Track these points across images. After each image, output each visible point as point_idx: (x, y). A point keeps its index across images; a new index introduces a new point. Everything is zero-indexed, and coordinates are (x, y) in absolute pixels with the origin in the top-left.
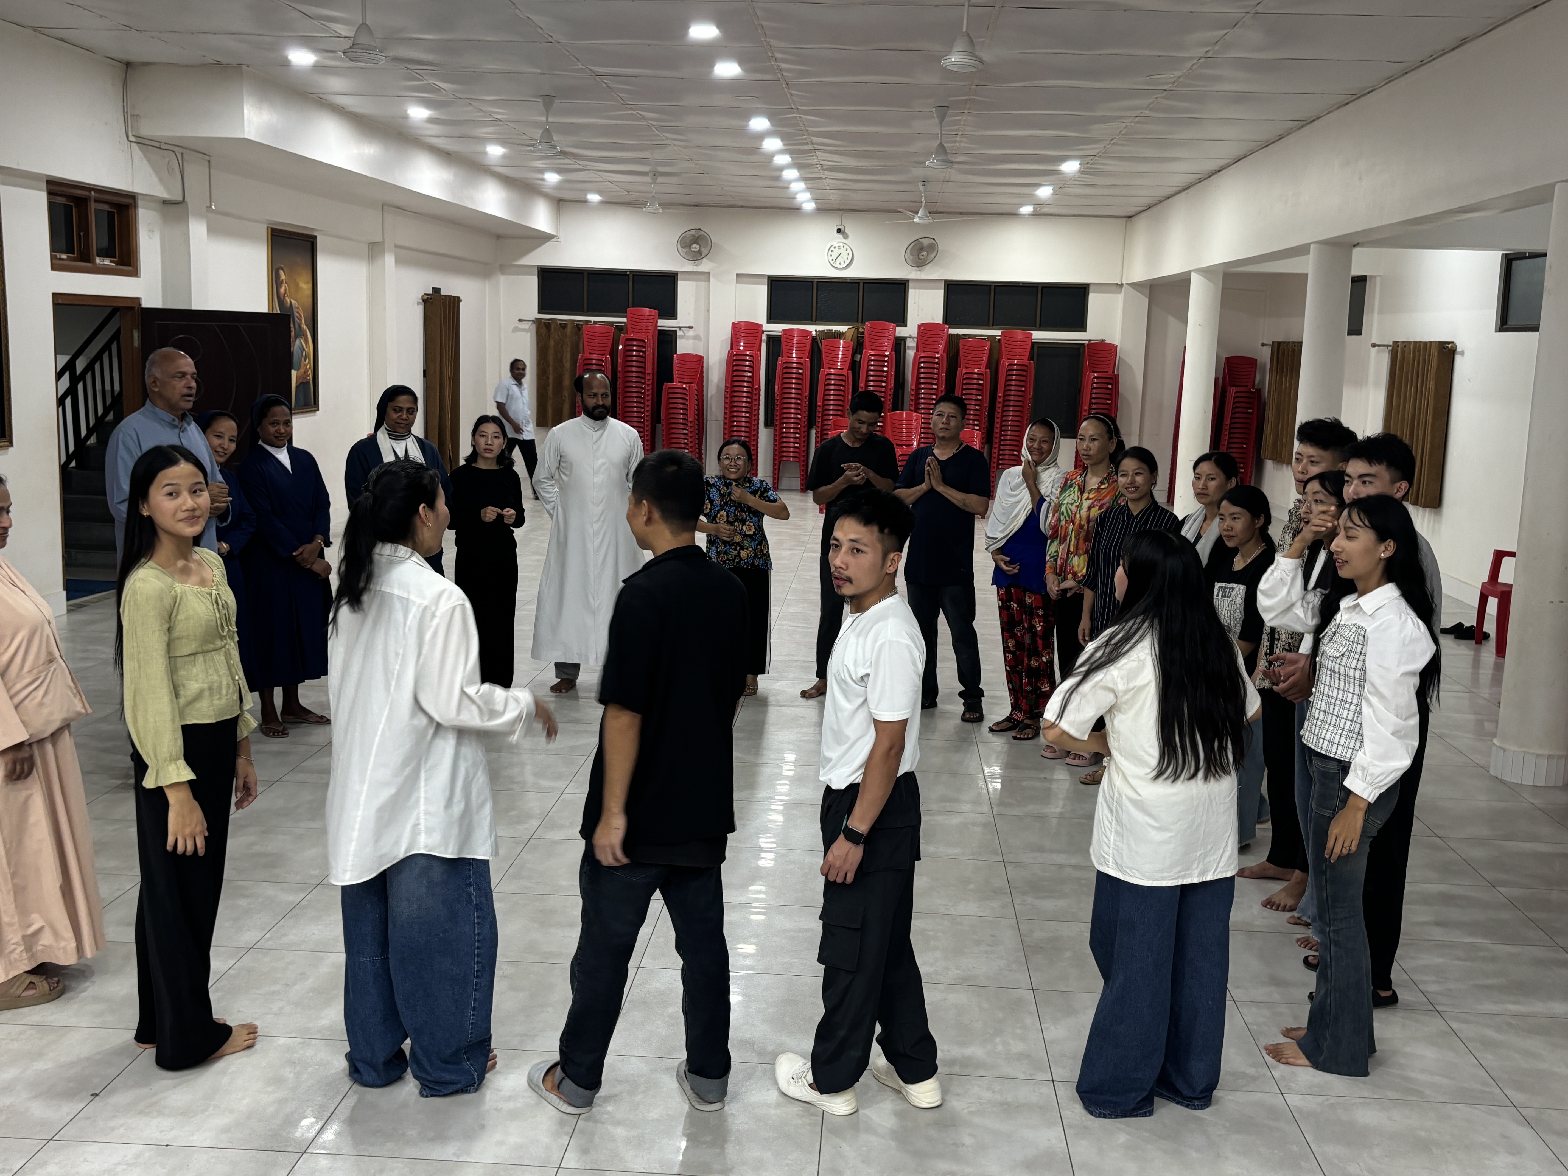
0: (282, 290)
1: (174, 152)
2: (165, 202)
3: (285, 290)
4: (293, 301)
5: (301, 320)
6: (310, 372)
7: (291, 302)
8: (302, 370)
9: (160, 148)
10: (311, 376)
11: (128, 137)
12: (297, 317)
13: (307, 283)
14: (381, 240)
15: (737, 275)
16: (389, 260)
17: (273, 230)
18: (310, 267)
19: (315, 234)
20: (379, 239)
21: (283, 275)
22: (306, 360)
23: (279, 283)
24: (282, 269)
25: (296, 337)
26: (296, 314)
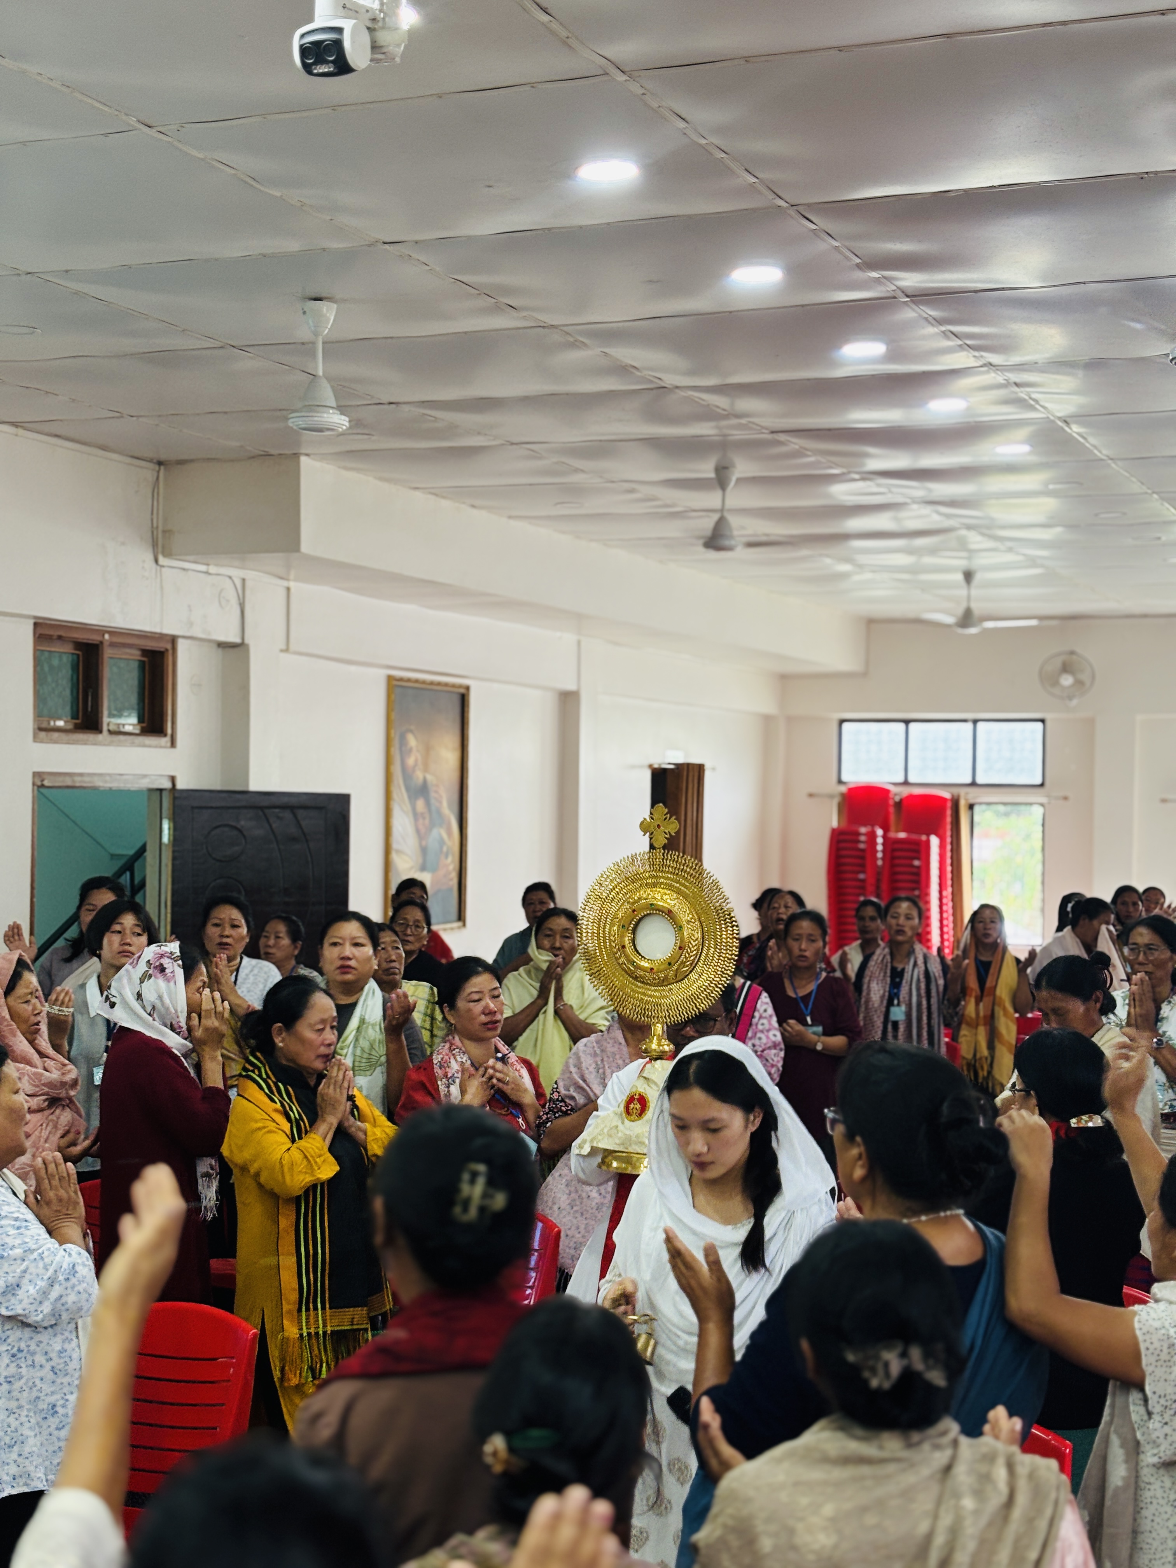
0: (411, 761)
1: (230, 577)
2: (222, 645)
3: (416, 761)
4: (429, 777)
5: (441, 802)
6: (454, 876)
7: (425, 776)
8: (441, 873)
9: (207, 573)
10: (456, 881)
11: (156, 561)
12: (434, 797)
13: (454, 749)
14: (575, 688)
17: (391, 678)
18: (459, 727)
19: (468, 683)
20: (571, 686)
21: (412, 741)
22: (447, 857)
23: (405, 752)
24: (411, 731)
25: (432, 825)
26: (433, 795)
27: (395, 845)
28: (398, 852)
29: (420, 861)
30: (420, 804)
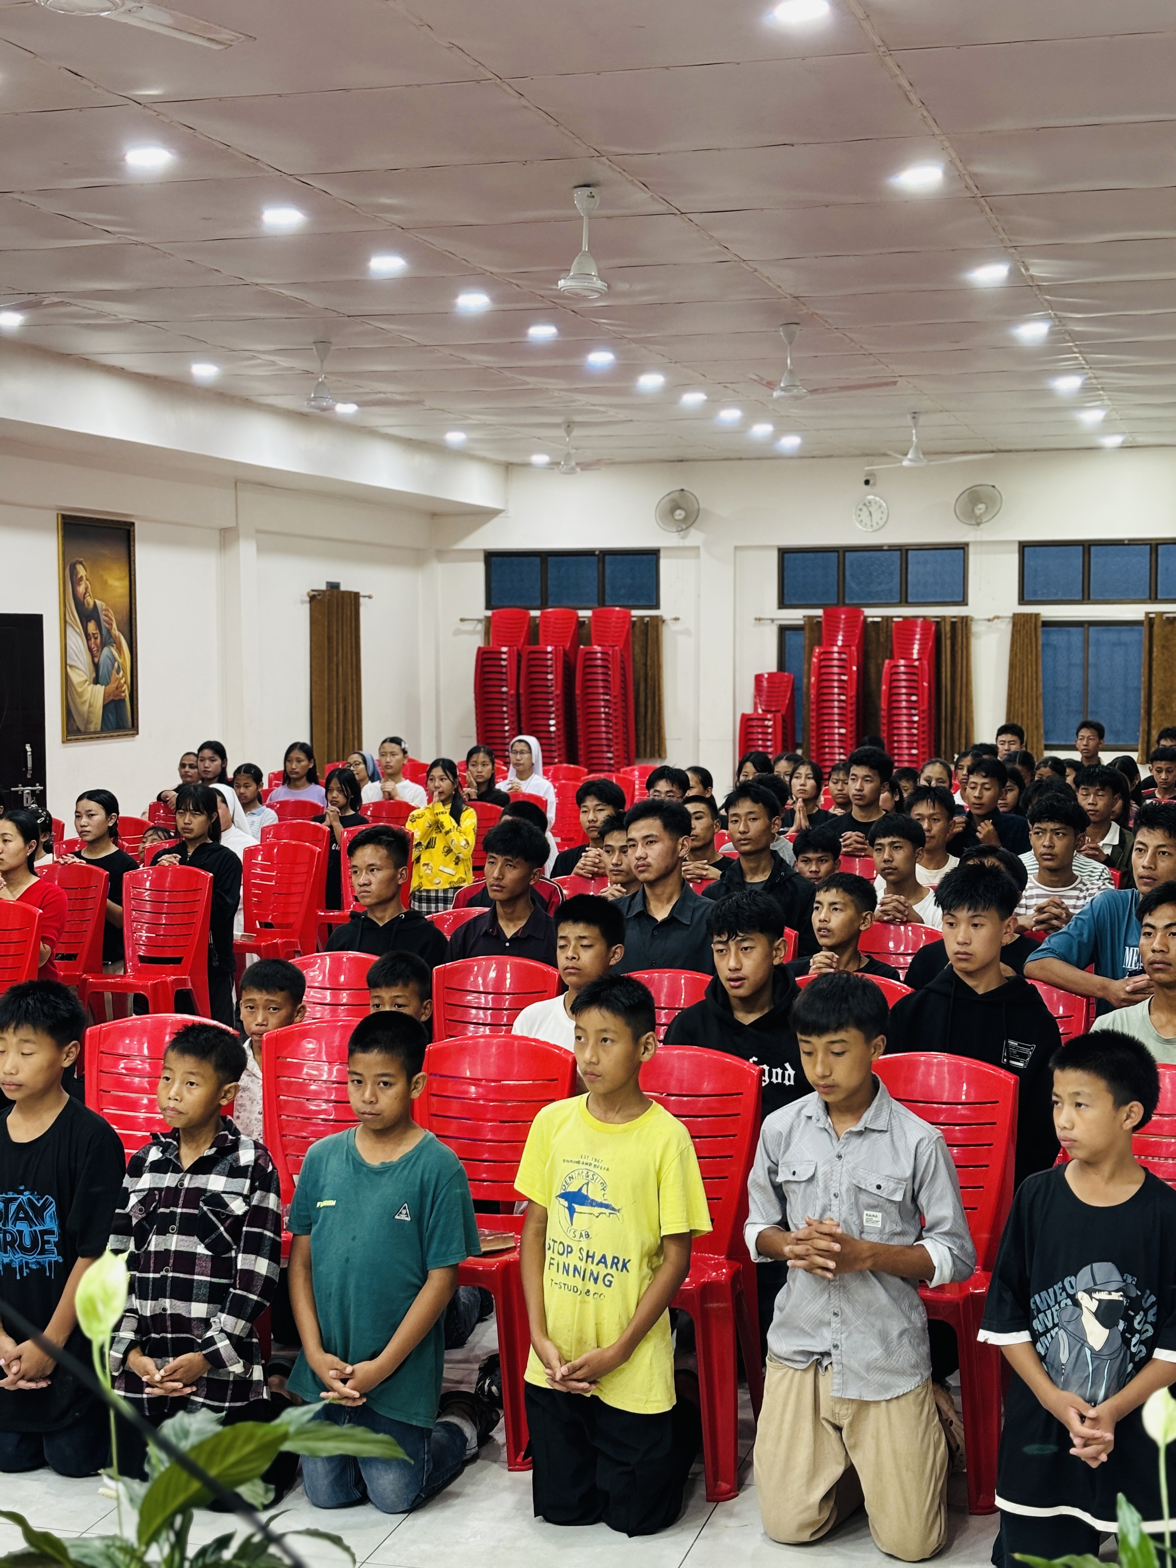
0: (81, 589)
3: (86, 588)
4: (98, 602)
5: (111, 625)
6: (126, 689)
7: (95, 602)
8: (113, 685)
10: (127, 693)
12: (105, 621)
13: (121, 579)
14: (233, 524)
15: (736, 548)
16: (246, 549)
17: (64, 517)
18: (125, 559)
19: (132, 520)
20: (231, 524)
21: (81, 571)
22: (118, 673)
23: (75, 580)
24: (81, 563)
25: (103, 645)
26: (102, 617)
27: (68, 662)
28: (71, 666)
29: (94, 675)
30: (92, 627)
